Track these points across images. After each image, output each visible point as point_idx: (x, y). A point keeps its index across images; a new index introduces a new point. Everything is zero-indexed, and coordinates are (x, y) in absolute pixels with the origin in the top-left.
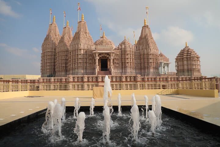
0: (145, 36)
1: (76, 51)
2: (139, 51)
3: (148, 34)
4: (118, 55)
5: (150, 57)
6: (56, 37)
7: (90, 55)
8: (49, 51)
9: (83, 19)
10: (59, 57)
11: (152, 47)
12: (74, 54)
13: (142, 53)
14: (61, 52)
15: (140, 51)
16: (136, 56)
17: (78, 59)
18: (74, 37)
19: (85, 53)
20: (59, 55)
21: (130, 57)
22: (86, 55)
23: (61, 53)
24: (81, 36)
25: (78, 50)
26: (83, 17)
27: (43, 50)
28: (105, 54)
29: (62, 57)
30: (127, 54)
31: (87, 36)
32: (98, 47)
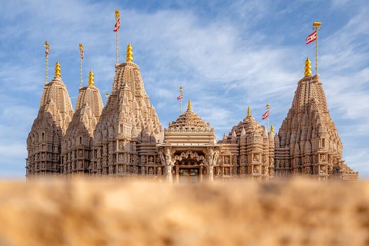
0: (307, 107)
1: (111, 145)
2: (287, 148)
3: (316, 100)
4: (229, 156)
5: (321, 162)
6: (63, 116)
7: (149, 156)
8: (44, 151)
9: (131, 58)
10: (69, 165)
11: (328, 136)
12: (105, 154)
13: (297, 153)
14: (73, 153)
15: (292, 146)
16: (278, 161)
17: (114, 166)
18: (106, 107)
19: (135, 152)
20: (69, 160)
21: (264, 161)
22: (140, 156)
23: (73, 155)
24: (124, 104)
25: (114, 142)
26: (131, 53)
27: (30, 149)
28: (193, 152)
29: (75, 165)
30: (255, 154)
31: (140, 105)
32: (172, 133)
